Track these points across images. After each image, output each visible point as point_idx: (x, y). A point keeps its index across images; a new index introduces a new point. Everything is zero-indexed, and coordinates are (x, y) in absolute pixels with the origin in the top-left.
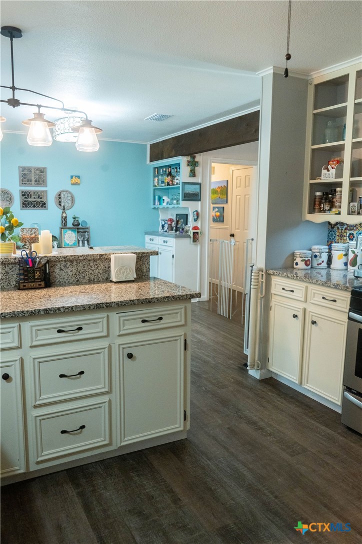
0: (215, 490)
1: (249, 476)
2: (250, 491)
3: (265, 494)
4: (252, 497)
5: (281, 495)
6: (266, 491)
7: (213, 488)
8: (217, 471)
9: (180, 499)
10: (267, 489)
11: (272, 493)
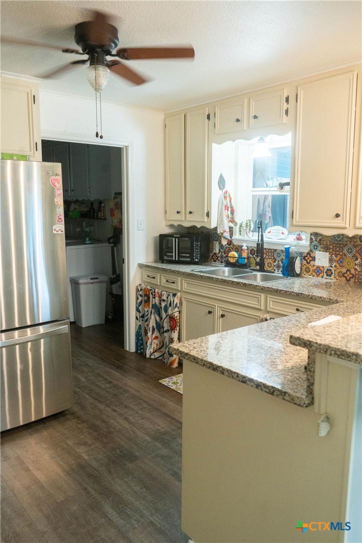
0: (141, 488)
1: (107, 508)
2: (109, 491)
3: (95, 490)
4: (108, 486)
5: (80, 491)
6: (93, 493)
7: (144, 490)
8: (142, 509)
9: (173, 476)
10: (93, 495)
11: (88, 493)
